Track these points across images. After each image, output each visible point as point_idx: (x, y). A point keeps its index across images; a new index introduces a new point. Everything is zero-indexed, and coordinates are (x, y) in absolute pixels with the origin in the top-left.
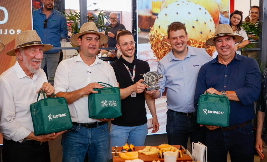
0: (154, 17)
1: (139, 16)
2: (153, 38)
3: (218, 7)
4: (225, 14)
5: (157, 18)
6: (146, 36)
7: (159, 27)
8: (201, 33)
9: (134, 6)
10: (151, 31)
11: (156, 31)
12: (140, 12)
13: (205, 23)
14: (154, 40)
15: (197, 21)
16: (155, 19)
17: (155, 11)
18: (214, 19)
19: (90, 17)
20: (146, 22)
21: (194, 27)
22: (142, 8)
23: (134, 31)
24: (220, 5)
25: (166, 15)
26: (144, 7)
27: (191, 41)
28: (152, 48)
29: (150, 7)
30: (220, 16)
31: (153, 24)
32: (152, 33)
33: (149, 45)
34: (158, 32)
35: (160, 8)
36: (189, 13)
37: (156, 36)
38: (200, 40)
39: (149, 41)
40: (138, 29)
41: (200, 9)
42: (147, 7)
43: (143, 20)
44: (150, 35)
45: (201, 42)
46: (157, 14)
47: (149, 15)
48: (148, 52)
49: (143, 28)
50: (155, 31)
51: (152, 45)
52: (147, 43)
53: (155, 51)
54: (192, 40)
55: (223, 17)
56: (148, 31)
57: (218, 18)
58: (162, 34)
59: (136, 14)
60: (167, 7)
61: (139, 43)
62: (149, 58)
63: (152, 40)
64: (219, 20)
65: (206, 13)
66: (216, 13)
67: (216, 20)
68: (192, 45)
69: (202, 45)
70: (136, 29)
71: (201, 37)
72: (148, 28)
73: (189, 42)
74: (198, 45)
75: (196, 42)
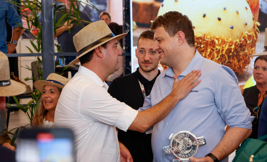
0: (157, 4)
1: (134, 4)
5: (162, 6)
8: (232, 28)
13: (238, 13)
15: (225, 9)
18: (251, 7)
19: (57, 6)
20: (145, 13)
21: (219, 19)
23: (126, 26)
25: (176, 1)
27: (216, 41)
31: (156, 16)
38: (230, 40)
40: (133, 24)
43: (141, 9)
45: (231, 42)
46: (161, 1)
47: (150, 1)
49: (141, 21)
54: (217, 39)
57: (258, 4)
61: (134, 46)
64: (260, 7)
67: (254, 7)
68: (217, 47)
69: (233, 47)
70: (129, 24)
71: (232, 34)
72: (147, 22)
73: (213, 42)
74: (227, 47)
75: (224, 42)
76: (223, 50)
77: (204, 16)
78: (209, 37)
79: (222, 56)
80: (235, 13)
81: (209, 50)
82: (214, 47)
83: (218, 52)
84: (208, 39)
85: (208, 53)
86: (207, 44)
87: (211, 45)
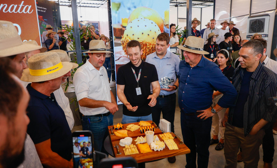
0: (124, 29)
1: (114, 28)
2: (124, 43)
3: (162, 22)
4: (167, 26)
5: (126, 29)
6: (119, 41)
7: (127, 35)
8: (153, 38)
9: (110, 22)
10: (122, 38)
11: (126, 38)
12: (114, 26)
13: (156, 32)
14: (124, 44)
15: (151, 31)
16: (124, 30)
17: (124, 25)
18: (161, 30)
19: (81, 29)
20: (119, 33)
21: (148, 35)
22: (115, 23)
23: (111, 38)
24: (164, 21)
25: (131, 27)
26: (117, 22)
27: (148, 44)
28: (123, 49)
29: (121, 22)
30: (164, 27)
31: (123, 34)
32: (123, 39)
33: (121, 47)
34: (127, 39)
35: (127, 23)
36: (146, 26)
37: (125, 41)
38: (153, 43)
39: (121, 45)
40: (114, 37)
41: (152, 23)
42: (119, 22)
43: (117, 31)
44: (122, 41)
45: (153, 44)
46: (125, 27)
47: (121, 27)
48: (121, 51)
49: (117, 36)
50: (124, 38)
51: (123, 47)
52: (120, 46)
53: (125, 51)
54: (148, 43)
55: (166, 28)
56: (120, 38)
57: (163, 29)
58: (129, 40)
59: (112, 27)
60: (131, 22)
61: (115, 46)
62: (122, 56)
63: (123, 44)
64: (164, 30)
65: (156, 26)
66: (162, 25)
67: (162, 30)
68: (148, 46)
69: (154, 46)
70: (112, 37)
71: (153, 41)
72: (120, 36)
73: (146, 44)
74: (152, 46)
75: (150, 44)
76: (150, 47)
77: (143, 33)
78: (144, 42)
79: (150, 50)
80: (155, 32)
81: (145, 48)
82: (147, 46)
83: (148, 48)
84: (144, 43)
85: (144, 49)
86: (144, 45)
87: (145, 45)
